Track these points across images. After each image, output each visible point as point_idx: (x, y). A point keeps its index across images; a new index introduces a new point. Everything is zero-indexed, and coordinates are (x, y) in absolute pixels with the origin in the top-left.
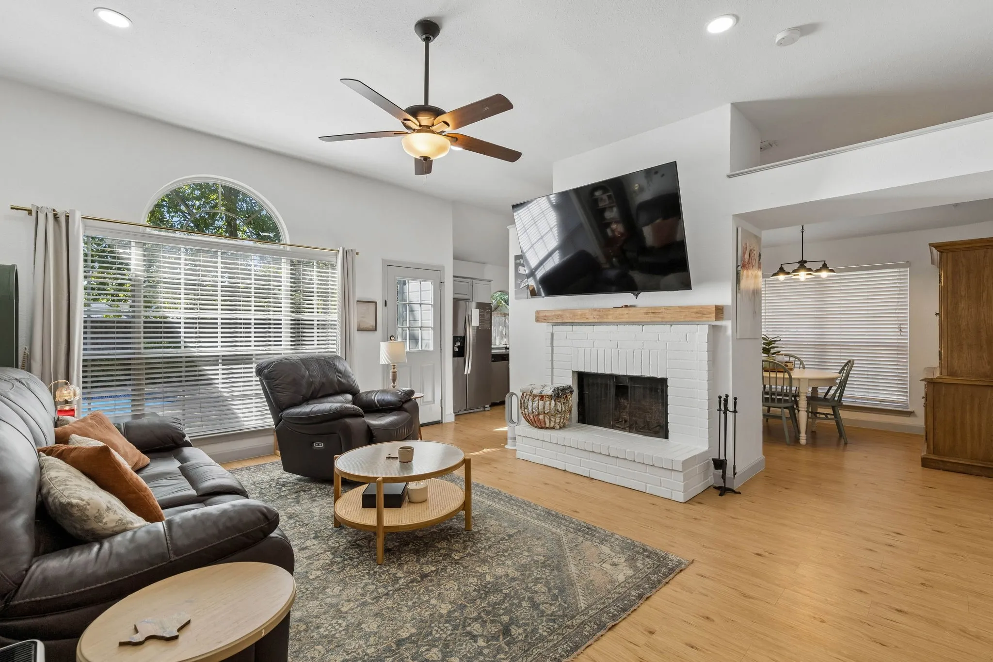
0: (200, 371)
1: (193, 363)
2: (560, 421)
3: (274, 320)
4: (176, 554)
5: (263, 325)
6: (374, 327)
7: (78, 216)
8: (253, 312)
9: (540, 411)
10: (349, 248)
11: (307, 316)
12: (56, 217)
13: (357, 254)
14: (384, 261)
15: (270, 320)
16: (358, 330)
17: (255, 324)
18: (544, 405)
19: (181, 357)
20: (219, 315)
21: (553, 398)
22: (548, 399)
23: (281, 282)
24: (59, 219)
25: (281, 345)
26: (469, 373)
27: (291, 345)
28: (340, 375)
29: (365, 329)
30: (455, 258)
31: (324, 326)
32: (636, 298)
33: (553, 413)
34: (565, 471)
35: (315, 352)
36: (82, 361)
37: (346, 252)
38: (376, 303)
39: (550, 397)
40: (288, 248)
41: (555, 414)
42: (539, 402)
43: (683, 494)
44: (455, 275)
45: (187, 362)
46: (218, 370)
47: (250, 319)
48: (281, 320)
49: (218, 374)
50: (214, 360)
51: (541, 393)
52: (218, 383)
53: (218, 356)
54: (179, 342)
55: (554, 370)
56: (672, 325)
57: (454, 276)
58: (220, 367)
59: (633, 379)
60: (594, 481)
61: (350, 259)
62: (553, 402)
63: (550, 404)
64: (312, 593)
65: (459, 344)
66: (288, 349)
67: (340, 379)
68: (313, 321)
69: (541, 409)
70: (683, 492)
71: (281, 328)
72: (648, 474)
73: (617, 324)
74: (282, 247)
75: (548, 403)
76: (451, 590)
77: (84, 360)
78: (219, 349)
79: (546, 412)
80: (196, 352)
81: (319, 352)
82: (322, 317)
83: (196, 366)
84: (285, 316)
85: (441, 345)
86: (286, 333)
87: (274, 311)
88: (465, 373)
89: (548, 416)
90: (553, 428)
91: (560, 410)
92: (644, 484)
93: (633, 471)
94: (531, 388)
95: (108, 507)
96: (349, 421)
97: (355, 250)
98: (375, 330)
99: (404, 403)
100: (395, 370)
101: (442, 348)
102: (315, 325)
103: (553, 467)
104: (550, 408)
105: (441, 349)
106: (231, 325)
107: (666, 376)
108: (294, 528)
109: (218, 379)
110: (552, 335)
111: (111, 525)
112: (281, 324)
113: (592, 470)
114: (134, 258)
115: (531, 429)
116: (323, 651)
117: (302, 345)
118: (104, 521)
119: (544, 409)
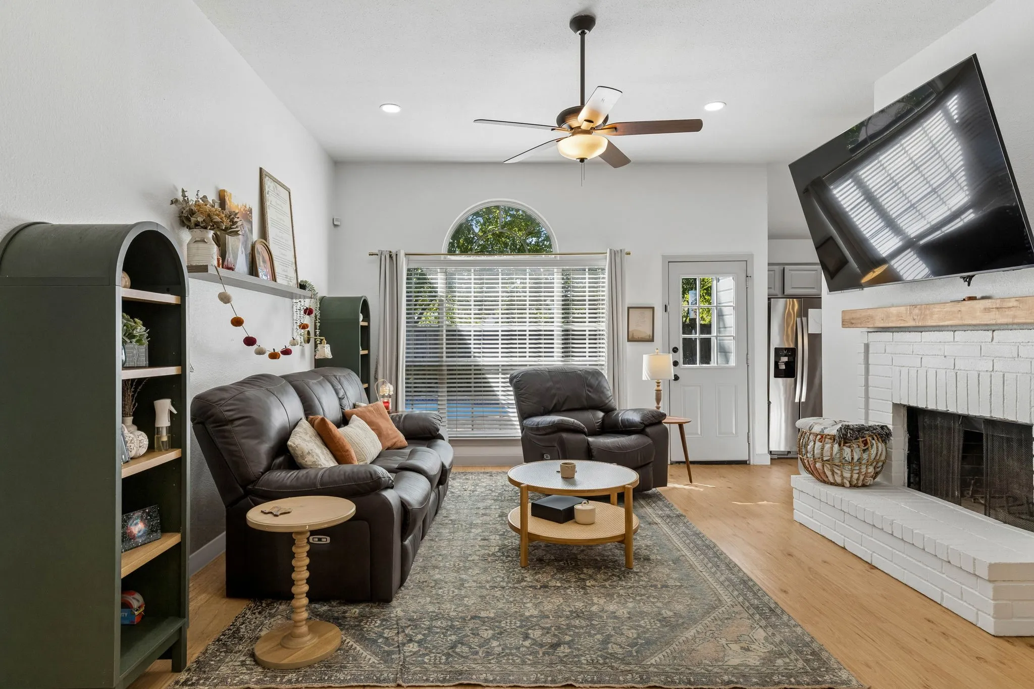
0: (485, 378)
1: (479, 371)
2: (852, 476)
3: (545, 331)
4: (321, 485)
5: (537, 336)
6: (651, 338)
7: (402, 255)
8: (528, 324)
9: (816, 456)
10: (619, 249)
11: (576, 327)
12: (391, 256)
13: (628, 254)
14: (664, 257)
15: (541, 331)
16: (629, 340)
17: (530, 335)
18: (823, 449)
19: (470, 366)
20: (500, 327)
21: (837, 438)
22: (830, 441)
23: (553, 292)
24: (392, 257)
25: (553, 357)
26: (803, 400)
27: (563, 357)
28: (590, 389)
29: (640, 339)
30: (772, 236)
31: (594, 336)
32: (969, 285)
33: (837, 462)
34: (844, 548)
35: (586, 365)
36: (405, 366)
37: (614, 254)
38: (653, 308)
39: (833, 438)
40: (558, 257)
41: (840, 464)
42: (815, 443)
43: (993, 620)
44: (771, 262)
45: (475, 370)
46: (498, 378)
47: (525, 331)
48: (553, 331)
49: (498, 382)
50: (495, 369)
51: (822, 431)
52: (498, 391)
53: (498, 366)
54: (470, 353)
55: (871, 400)
56: (994, 331)
57: (769, 264)
58: (500, 376)
59: (991, 423)
60: (874, 571)
61: (618, 260)
62: (836, 446)
63: (832, 448)
64: (459, 569)
65: (785, 359)
66: (559, 361)
67: (590, 394)
68: (585, 331)
69: (817, 454)
70: (993, 617)
71: (553, 339)
72: (944, 576)
73: (954, 329)
74: (553, 256)
75: (828, 446)
76: (551, 603)
77: (407, 366)
78: (500, 359)
79: (825, 459)
80: (483, 361)
81: (590, 365)
82: (593, 326)
83: (480, 374)
84: (557, 327)
85: (747, 359)
86: (557, 343)
87: (545, 322)
88: (797, 400)
89: (828, 466)
90: (842, 485)
91: (848, 458)
92: (940, 590)
93: (925, 567)
94: (812, 423)
95: (309, 452)
96: (565, 435)
97: (624, 250)
98: (652, 340)
99: (647, 426)
100: (660, 388)
101: (750, 365)
102: (587, 336)
103: (831, 541)
104: (831, 454)
105: (748, 366)
106: (509, 336)
107: (1031, 420)
108: (495, 524)
109: (498, 387)
110: (867, 346)
111: (309, 463)
112: (553, 335)
113: (875, 554)
114: (439, 281)
115: (812, 484)
116: (428, 601)
117: (572, 356)
118: (306, 459)
119: (822, 454)
